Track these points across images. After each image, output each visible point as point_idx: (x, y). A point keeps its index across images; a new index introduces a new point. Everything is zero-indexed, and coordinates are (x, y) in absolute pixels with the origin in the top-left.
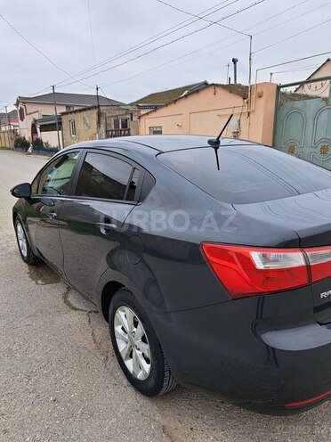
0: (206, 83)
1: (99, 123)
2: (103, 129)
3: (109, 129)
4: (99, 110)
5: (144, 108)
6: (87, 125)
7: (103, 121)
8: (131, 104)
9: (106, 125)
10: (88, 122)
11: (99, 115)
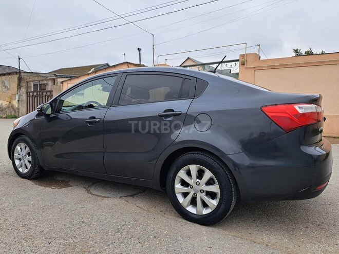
0: (107, 65)
1: (19, 86)
2: (23, 90)
3: (29, 90)
4: (20, 75)
5: (61, 77)
6: (6, 87)
7: (23, 84)
8: (49, 73)
9: (27, 87)
10: (7, 84)
11: (20, 79)
